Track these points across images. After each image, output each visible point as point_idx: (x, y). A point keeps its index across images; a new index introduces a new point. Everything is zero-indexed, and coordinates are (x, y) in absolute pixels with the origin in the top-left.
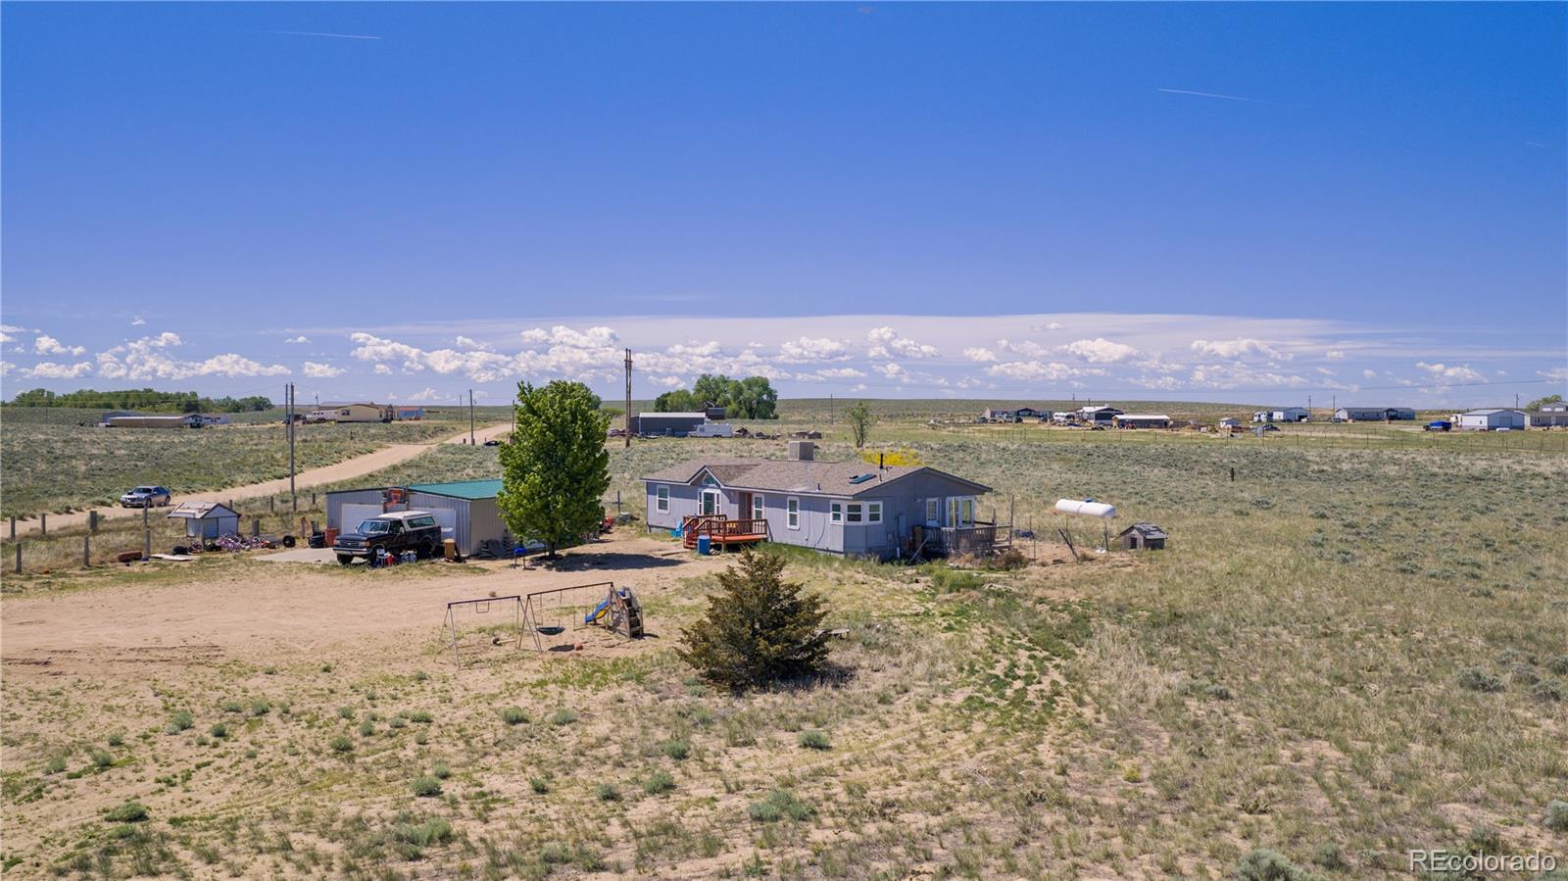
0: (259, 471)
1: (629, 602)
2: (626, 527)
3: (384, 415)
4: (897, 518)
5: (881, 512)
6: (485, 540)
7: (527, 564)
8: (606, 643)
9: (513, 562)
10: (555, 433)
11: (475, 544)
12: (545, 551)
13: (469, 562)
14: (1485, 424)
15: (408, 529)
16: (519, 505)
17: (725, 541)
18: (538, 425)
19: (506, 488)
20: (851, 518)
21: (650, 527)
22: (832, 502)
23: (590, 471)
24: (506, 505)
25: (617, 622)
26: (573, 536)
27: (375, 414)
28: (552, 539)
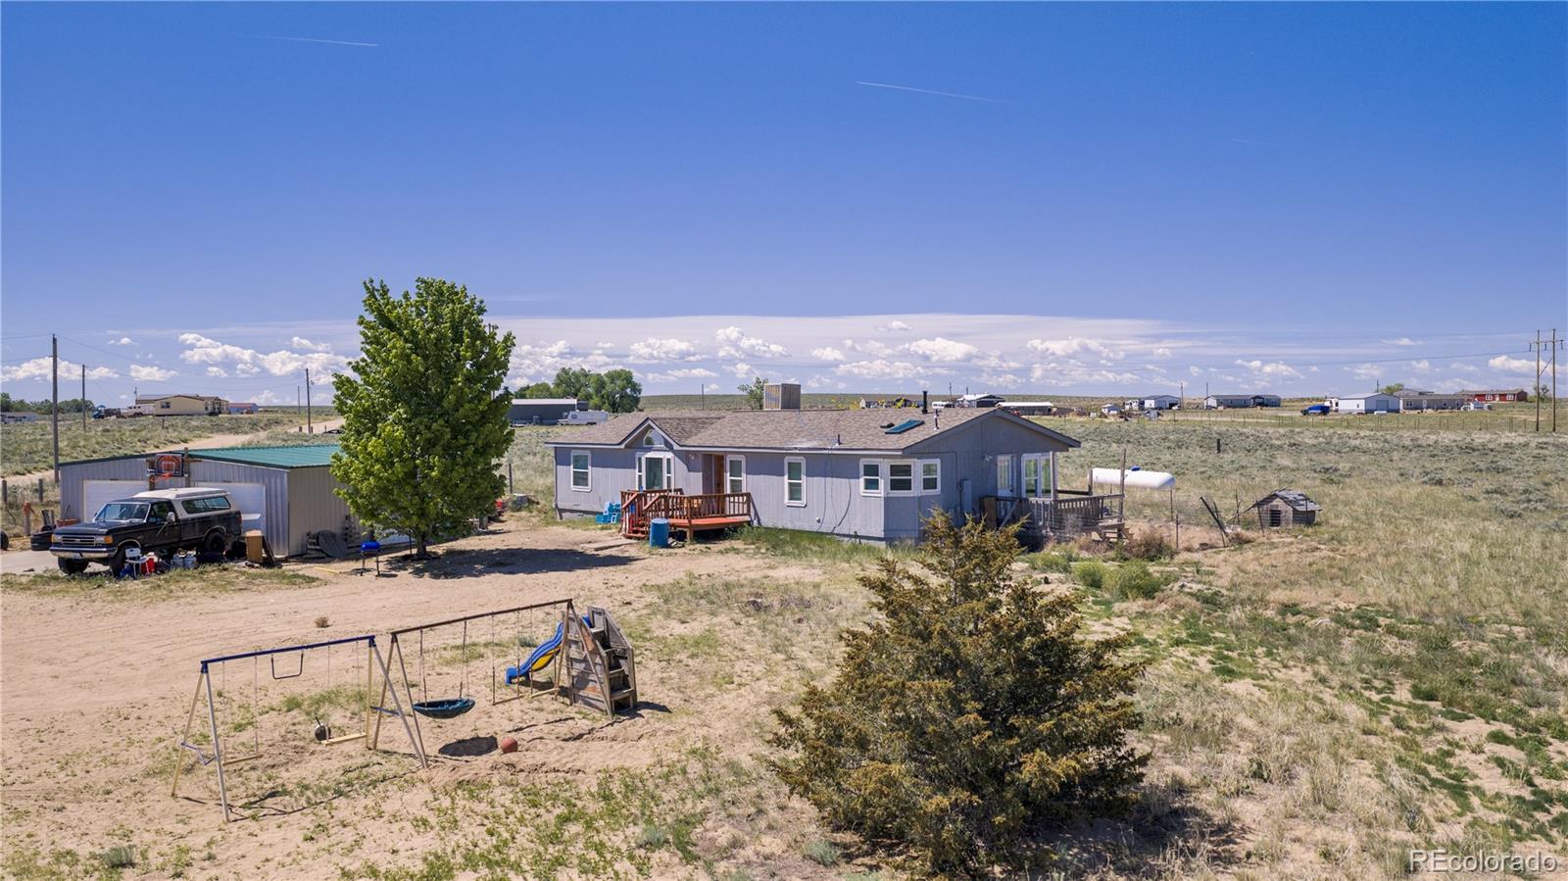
0: (32, 461)
1: (604, 639)
2: (523, 513)
3: (210, 408)
4: (960, 485)
5: (939, 477)
6: (314, 532)
7: (382, 568)
8: (563, 729)
9: (359, 565)
10: (425, 358)
11: (297, 537)
12: (410, 547)
13: (286, 567)
14: (1362, 407)
15: (183, 515)
16: (368, 473)
17: (691, 526)
18: (397, 344)
19: (346, 448)
20: (895, 485)
21: (561, 511)
22: (863, 462)
23: (484, 418)
24: (346, 473)
25: (581, 681)
26: (456, 522)
27: (200, 406)
28: (423, 528)
